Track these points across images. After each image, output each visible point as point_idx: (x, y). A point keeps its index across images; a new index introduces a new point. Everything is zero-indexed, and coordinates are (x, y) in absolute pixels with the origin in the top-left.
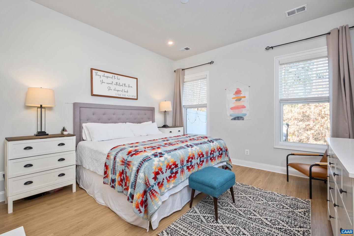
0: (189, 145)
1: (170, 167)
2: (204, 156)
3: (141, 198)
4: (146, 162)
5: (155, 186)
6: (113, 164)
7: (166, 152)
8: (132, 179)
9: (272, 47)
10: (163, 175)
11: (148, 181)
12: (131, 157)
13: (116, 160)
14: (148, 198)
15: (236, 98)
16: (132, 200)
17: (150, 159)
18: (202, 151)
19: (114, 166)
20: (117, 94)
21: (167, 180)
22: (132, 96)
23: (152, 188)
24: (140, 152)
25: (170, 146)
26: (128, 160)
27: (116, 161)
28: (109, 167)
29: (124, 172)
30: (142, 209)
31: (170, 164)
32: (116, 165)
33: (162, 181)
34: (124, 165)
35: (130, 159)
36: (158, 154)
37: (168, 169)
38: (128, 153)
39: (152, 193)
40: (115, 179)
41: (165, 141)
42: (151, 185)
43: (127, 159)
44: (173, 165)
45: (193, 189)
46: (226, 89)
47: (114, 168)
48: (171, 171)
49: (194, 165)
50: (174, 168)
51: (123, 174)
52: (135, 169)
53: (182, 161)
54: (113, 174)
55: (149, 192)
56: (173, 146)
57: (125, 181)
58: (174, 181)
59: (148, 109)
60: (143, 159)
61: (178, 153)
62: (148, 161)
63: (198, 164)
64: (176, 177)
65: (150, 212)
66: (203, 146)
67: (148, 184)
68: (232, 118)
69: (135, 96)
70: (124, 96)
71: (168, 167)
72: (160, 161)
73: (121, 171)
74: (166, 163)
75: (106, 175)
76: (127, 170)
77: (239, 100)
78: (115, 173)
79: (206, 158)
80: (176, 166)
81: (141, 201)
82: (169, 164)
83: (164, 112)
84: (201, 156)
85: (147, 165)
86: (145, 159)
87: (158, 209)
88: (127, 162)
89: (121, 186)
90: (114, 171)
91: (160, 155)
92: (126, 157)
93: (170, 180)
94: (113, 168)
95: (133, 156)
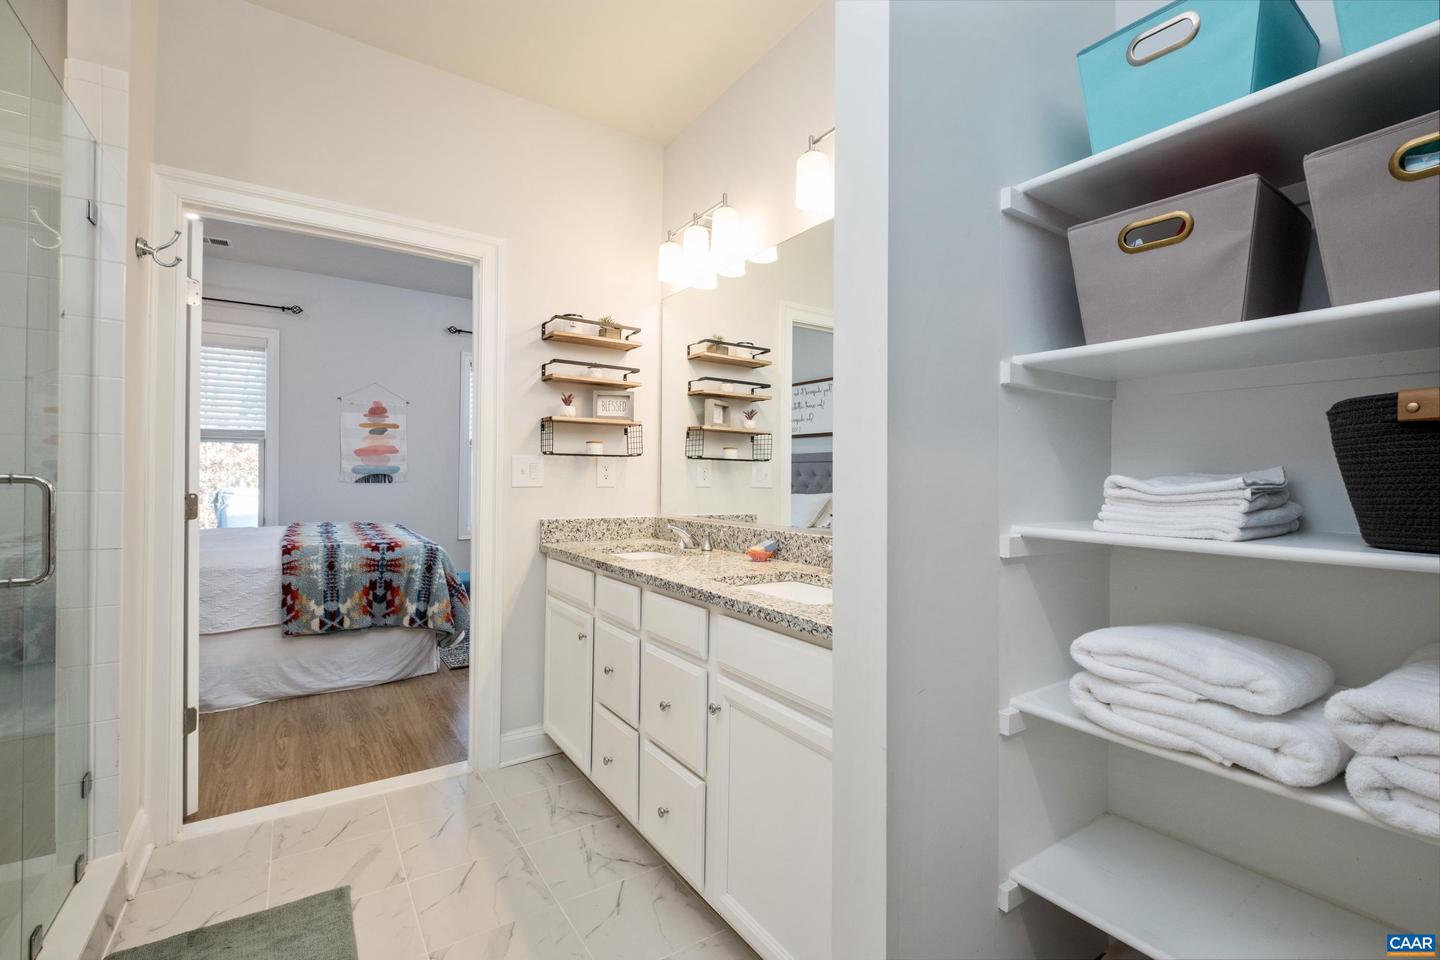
9: (460, 331)
15: (374, 425)
46: (340, 398)
68: (360, 476)
75: (293, 614)
77: (380, 431)
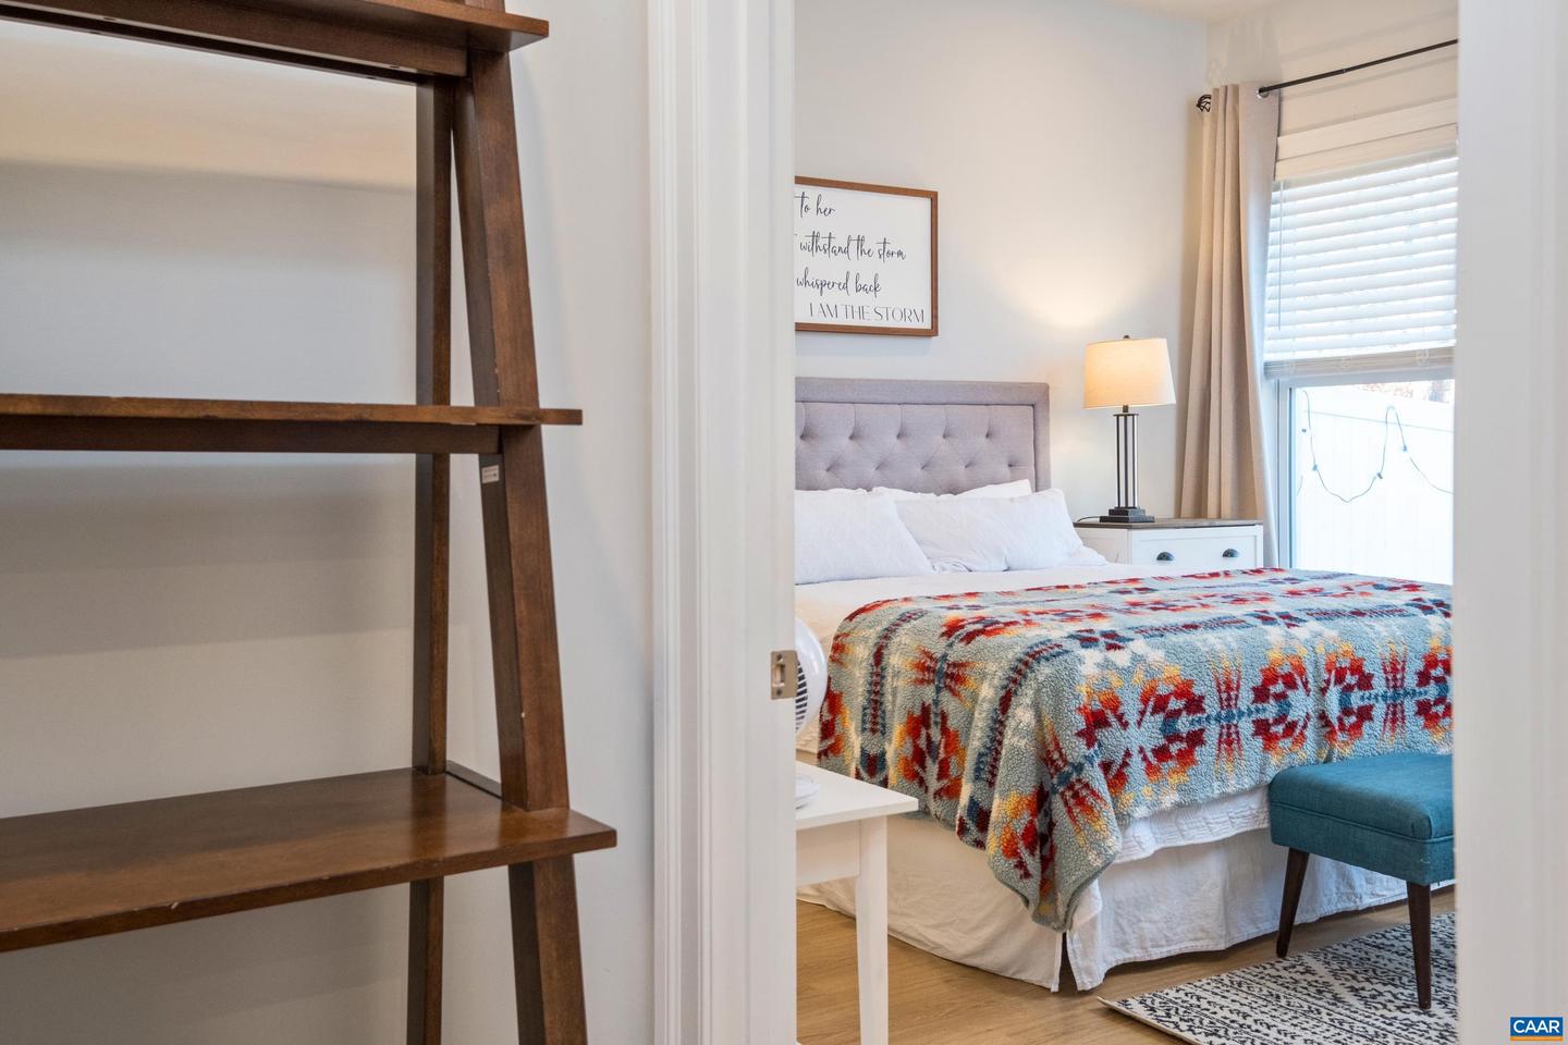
0: (1277, 614)
1: (1161, 704)
2: (1375, 682)
3: (1026, 817)
4: (1043, 662)
5: (1087, 766)
6: (870, 684)
7: (1141, 631)
8: (976, 741)
10: (1125, 734)
11: (1057, 745)
12: (962, 644)
13: (883, 664)
14: (1055, 818)
16: (979, 834)
17: (1059, 654)
18: (1360, 654)
19: (876, 693)
20: (816, 309)
21: (1144, 764)
22: (903, 314)
23: (1074, 777)
24: (1007, 624)
25: (1158, 612)
26: (951, 659)
27: (883, 669)
28: (844, 700)
29: (932, 716)
30: (1033, 863)
31: (1163, 690)
32: (888, 689)
33: (1120, 761)
34: (933, 681)
35: (959, 651)
36: (1097, 635)
37: (1149, 709)
38: (944, 629)
39: (1076, 795)
40: (883, 754)
41: (1130, 592)
42: (1072, 761)
43: (944, 657)
44: (1179, 694)
45: (1298, 852)
47: (876, 702)
48: (1165, 723)
49: (1301, 723)
50: (1184, 713)
51: (928, 727)
52: (988, 692)
53: (1228, 689)
54: (874, 731)
55: (1062, 794)
56: (1178, 613)
57: (942, 755)
58: (1183, 778)
59: (1005, 399)
60: (1028, 650)
61: (1205, 641)
62: (1056, 661)
63: (1328, 724)
64: (1194, 762)
65: (1067, 880)
66: (1371, 627)
67: (1056, 756)
69: (919, 313)
70: (856, 315)
71: (1151, 703)
72: (1107, 665)
73: (917, 713)
74: (1139, 678)
75: (830, 742)
76: (949, 703)
78: (884, 726)
79: (1385, 697)
80: (1195, 705)
81: (1026, 829)
82: (1153, 690)
83: (1118, 416)
84: (1350, 679)
85: (1047, 677)
86: (1038, 652)
87: (1103, 868)
88: (945, 666)
89: (916, 781)
90: (875, 716)
91: (1110, 641)
92: (938, 647)
93: (1159, 770)
94: (869, 701)
95: (977, 638)
